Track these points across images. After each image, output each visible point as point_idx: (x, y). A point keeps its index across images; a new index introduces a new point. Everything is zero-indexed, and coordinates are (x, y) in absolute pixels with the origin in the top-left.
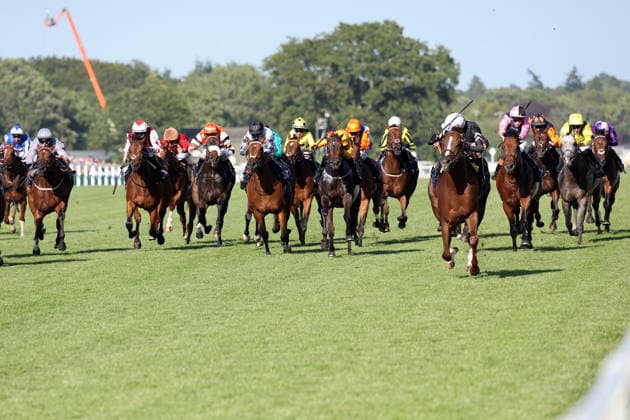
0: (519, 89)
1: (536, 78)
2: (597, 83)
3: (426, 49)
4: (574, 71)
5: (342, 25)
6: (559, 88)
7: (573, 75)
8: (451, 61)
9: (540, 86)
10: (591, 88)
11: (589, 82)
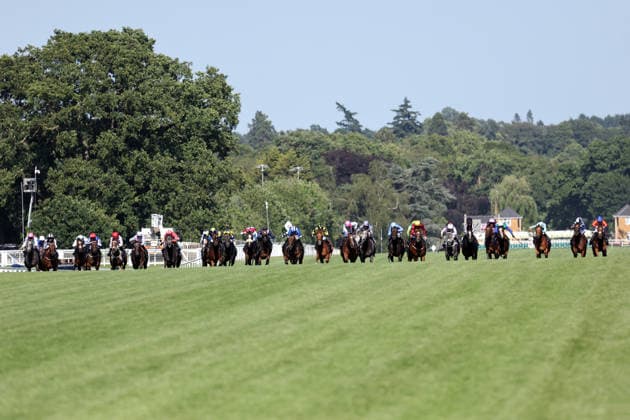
0: (325, 131)
1: (349, 115)
2: (438, 123)
3: (188, 73)
4: (406, 105)
5: (59, 35)
6: (383, 131)
7: (404, 110)
8: (226, 91)
9: (355, 127)
10: (431, 131)
11: (428, 121)
